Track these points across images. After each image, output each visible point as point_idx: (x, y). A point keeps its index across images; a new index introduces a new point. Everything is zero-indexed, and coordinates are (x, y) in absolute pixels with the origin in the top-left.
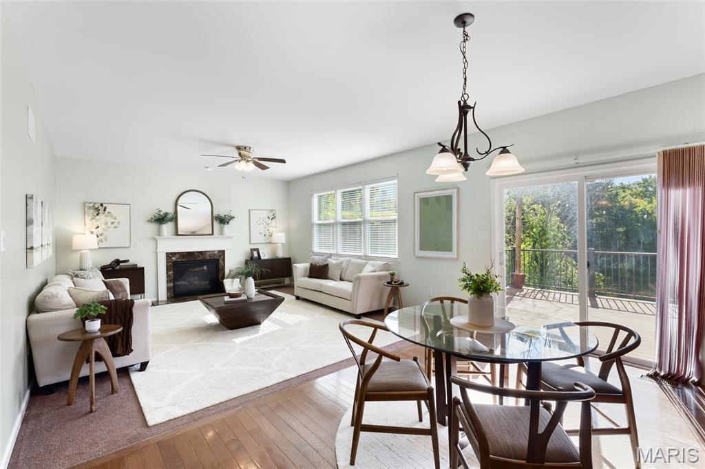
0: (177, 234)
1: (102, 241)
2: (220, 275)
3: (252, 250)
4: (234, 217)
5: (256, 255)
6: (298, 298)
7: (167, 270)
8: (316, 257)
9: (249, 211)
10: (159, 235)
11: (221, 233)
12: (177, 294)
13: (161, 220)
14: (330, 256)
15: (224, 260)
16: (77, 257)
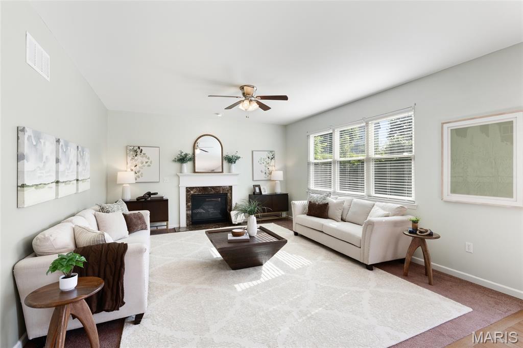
0: (195, 172)
1: (139, 177)
2: (228, 207)
3: (255, 186)
4: (239, 158)
5: (257, 190)
6: (296, 234)
7: (187, 201)
8: (315, 195)
9: (252, 152)
10: (181, 173)
11: (229, 171)
12: (194, 223)
13: (182, 159)
14: (329, 194)
15: (231, 194)
16: (120, 189)
